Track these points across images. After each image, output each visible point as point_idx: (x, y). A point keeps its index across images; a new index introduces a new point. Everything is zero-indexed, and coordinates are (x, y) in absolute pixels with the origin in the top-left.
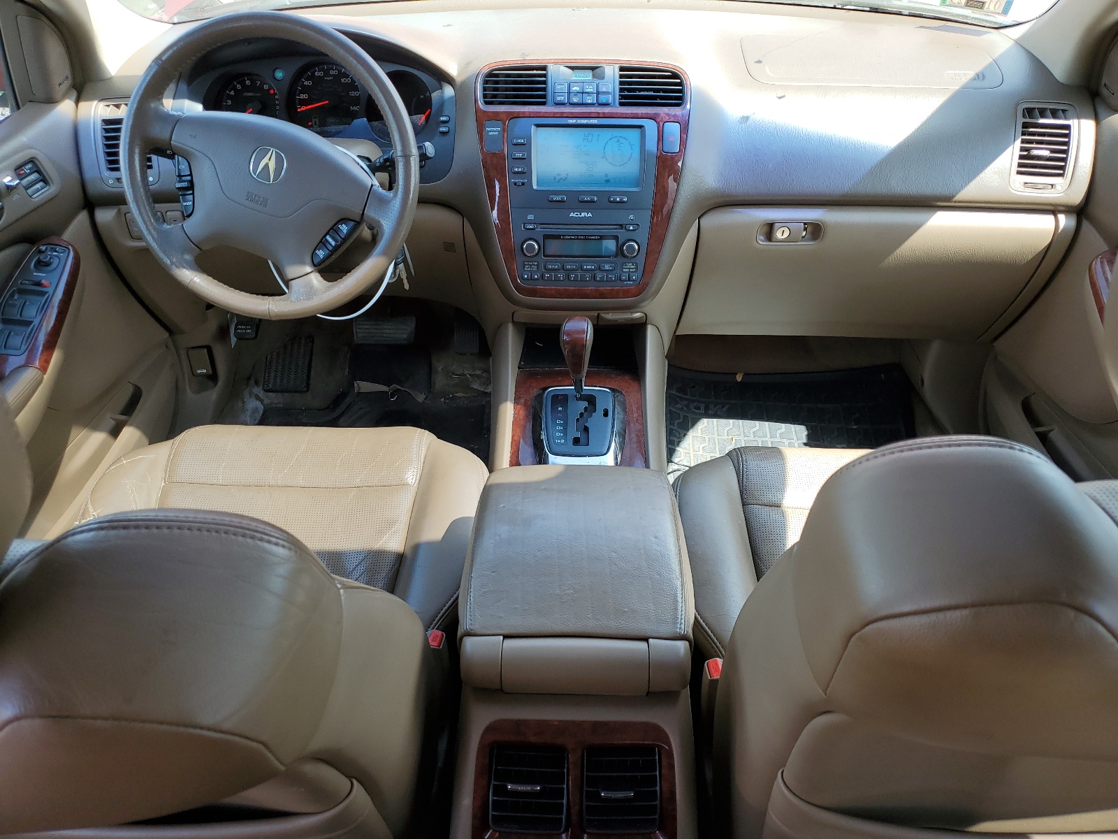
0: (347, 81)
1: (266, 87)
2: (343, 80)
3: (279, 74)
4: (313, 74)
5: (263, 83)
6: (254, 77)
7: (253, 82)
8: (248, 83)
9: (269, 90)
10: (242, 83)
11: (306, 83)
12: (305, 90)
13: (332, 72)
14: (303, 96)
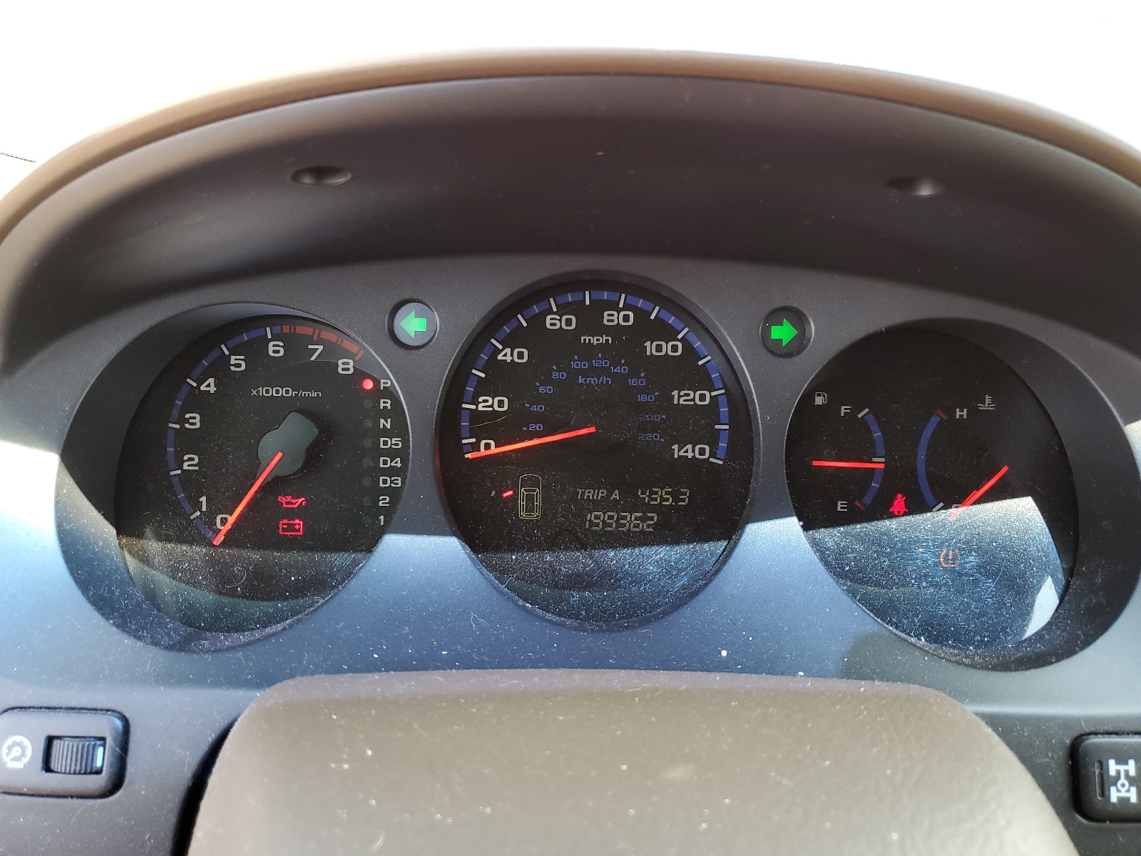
0: (667, 348)
1: (346, 366)
2: (650, 348)
3: (413, 324)
4: (537, 321)
5: (333, 351)
6: (303, 330)
7: (295, 345)
8: (275, 349)
9: (360, 375)
10: (255, 351)
11: (506, 355)
12: (499, 379)
13: (612, 318)
14: (487, 403)
